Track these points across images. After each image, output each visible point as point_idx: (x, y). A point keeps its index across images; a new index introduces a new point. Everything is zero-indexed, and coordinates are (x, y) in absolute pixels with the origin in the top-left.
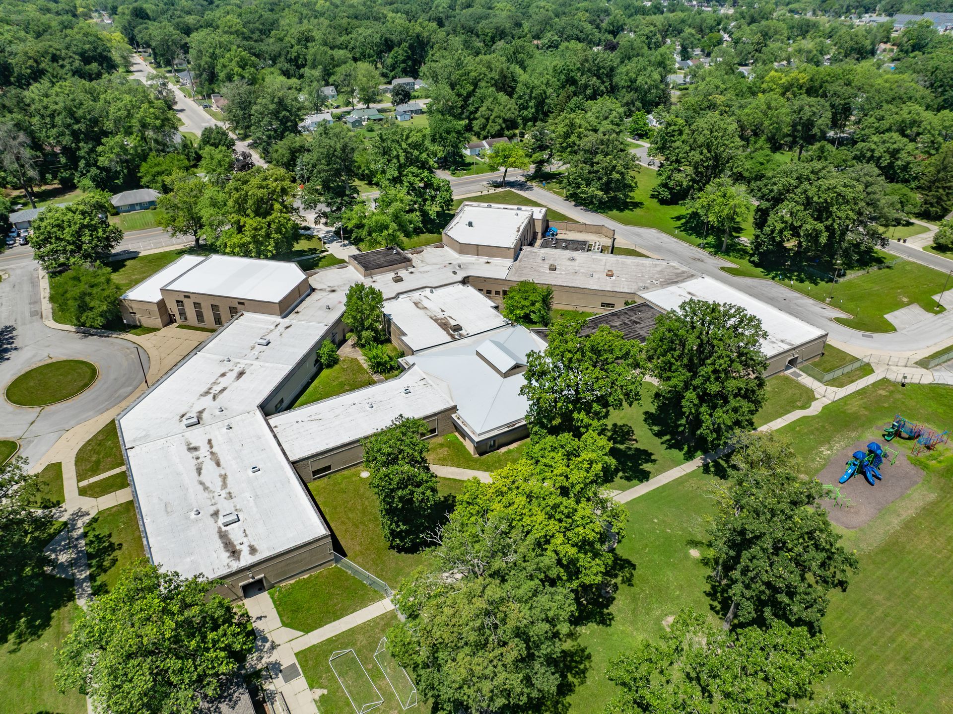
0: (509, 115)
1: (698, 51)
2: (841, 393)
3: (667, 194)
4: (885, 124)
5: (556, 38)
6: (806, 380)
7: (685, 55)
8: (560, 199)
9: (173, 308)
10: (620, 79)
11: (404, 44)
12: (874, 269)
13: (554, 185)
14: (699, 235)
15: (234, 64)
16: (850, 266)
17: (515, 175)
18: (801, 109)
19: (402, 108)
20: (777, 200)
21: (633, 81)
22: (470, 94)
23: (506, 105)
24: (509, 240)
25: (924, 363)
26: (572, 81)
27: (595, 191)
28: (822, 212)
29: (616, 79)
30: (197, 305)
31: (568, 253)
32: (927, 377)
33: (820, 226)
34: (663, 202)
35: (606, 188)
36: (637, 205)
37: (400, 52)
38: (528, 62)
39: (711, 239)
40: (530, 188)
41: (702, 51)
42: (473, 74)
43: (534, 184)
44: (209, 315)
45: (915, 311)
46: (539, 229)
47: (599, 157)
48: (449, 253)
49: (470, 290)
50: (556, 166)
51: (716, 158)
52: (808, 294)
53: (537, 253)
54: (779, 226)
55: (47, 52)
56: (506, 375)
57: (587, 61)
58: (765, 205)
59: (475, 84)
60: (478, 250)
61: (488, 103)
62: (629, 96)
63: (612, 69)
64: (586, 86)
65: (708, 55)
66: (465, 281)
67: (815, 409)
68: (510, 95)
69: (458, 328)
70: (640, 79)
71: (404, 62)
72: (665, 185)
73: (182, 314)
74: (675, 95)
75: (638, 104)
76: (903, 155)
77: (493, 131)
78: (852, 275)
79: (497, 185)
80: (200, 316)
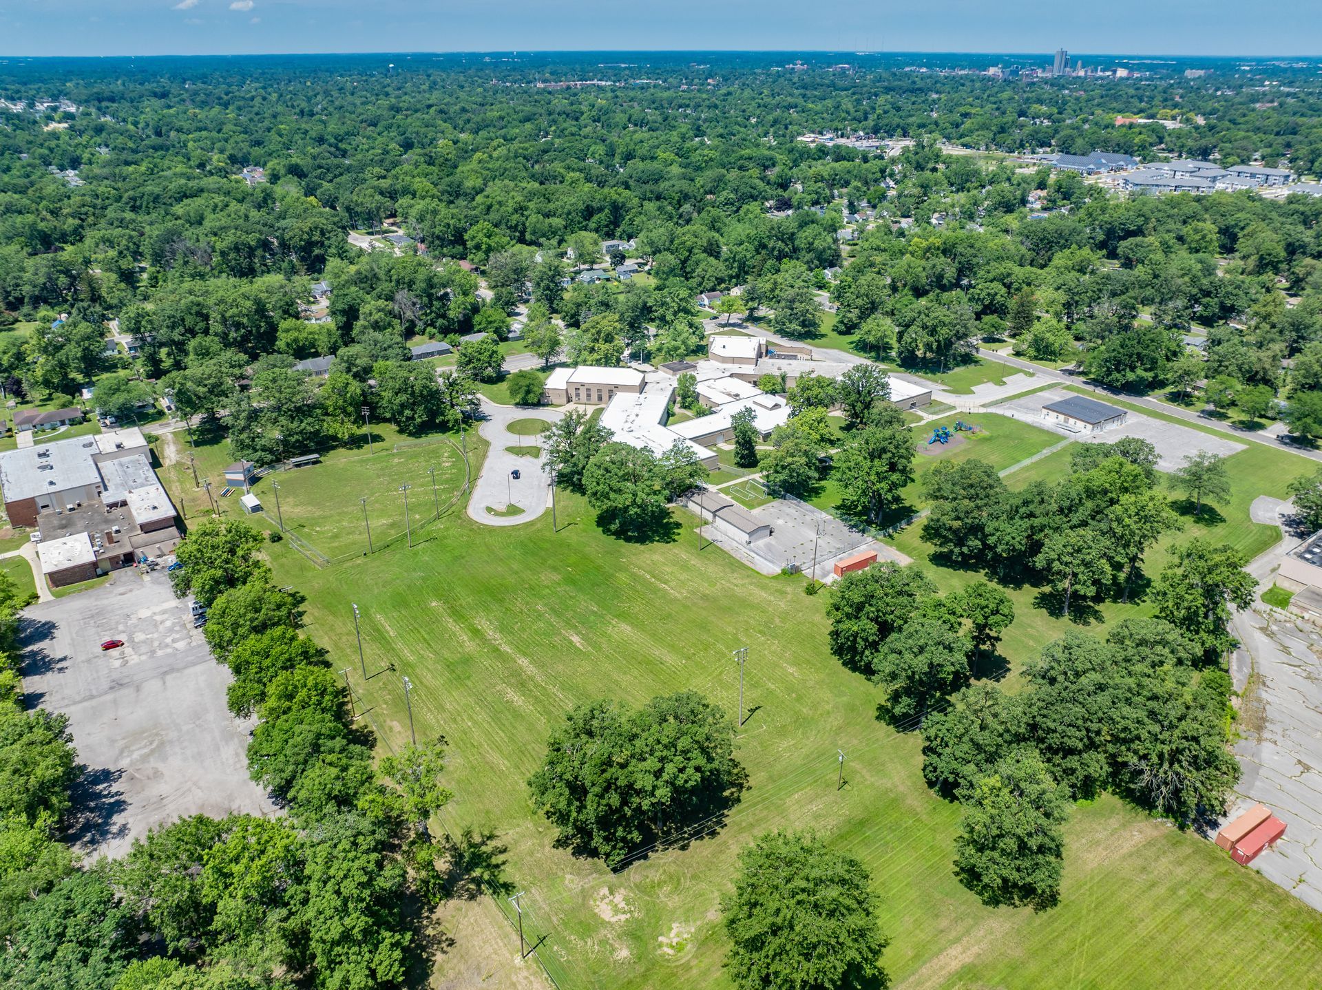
0: (720, 275)
1: (864, 204)
2: (935, 417)
3: (843, 328)
4: (991, 276)
5: (732, 196)
6: (920, 413)
7: (853, 209)
8: (770, 334)
9: (572, 393)
10: (801, 242)
11: (607, 211)
12: (972, 367)
13: (763, 324)
14: (865, 352)
15: (480, 235)
16: (958, 365)
17: (735, 318)
18: (934, 266)
19: (620, 268)
20: (907, 326)
21: (811, 244)
22: (687, 259)
23: (716, 267)
24: (752, 354)
25: (983, 406)
26: (764, 246)
27: (795, 326)
28: (933, 332)
29: (796, 243)
30: (588, 390)
31: (786, 361)
32: (983, 410)
33: (931, 339)
34: (841, 333)
35: (803, 324)
36: (823, 336)
37: (602, 217)
38: (725, 229)
39: (873, 354)
40: (746, 327)
41: (869, 202)
42: (689, 243)
43: (748, 324)
44: (594, 396)
45: (990, 385)
46: (764, 351)
47: (796, 304)
48: (714, 364)
49: (735, 380)
50: (763, 311)
51: (873, 303)
52: (929, 379)
53: (766, 361)
54: (909, 340)
55: (316, 228)
56: (771, 409)
57: (773, 228)
58: (902, 329)
59: (690, 251)
60: (733, 360)
61: (702, 265)
62: (808, 257)
63: (793, 234)
64: (773, 249)
65: (874, 207)
66: (731, 376)
67: (923, 423)
68: (717, 257)
69: (737, 395)
70: (816, 242)
71: (607, 226)
72: (842, 322)
73: (578, 395)
74: (845, 250)
75: (816, 262)
76: (998, 297)
77: (708, 287)
78: (957, 370)
79: (723, 326)
80: (589, 396)
